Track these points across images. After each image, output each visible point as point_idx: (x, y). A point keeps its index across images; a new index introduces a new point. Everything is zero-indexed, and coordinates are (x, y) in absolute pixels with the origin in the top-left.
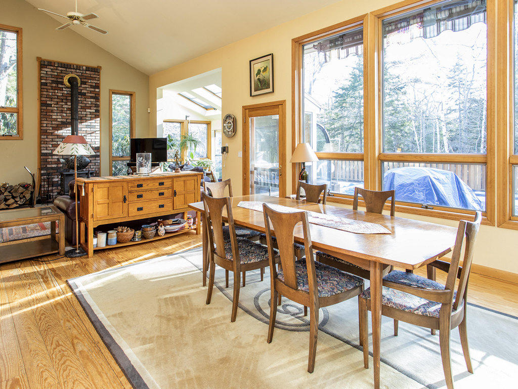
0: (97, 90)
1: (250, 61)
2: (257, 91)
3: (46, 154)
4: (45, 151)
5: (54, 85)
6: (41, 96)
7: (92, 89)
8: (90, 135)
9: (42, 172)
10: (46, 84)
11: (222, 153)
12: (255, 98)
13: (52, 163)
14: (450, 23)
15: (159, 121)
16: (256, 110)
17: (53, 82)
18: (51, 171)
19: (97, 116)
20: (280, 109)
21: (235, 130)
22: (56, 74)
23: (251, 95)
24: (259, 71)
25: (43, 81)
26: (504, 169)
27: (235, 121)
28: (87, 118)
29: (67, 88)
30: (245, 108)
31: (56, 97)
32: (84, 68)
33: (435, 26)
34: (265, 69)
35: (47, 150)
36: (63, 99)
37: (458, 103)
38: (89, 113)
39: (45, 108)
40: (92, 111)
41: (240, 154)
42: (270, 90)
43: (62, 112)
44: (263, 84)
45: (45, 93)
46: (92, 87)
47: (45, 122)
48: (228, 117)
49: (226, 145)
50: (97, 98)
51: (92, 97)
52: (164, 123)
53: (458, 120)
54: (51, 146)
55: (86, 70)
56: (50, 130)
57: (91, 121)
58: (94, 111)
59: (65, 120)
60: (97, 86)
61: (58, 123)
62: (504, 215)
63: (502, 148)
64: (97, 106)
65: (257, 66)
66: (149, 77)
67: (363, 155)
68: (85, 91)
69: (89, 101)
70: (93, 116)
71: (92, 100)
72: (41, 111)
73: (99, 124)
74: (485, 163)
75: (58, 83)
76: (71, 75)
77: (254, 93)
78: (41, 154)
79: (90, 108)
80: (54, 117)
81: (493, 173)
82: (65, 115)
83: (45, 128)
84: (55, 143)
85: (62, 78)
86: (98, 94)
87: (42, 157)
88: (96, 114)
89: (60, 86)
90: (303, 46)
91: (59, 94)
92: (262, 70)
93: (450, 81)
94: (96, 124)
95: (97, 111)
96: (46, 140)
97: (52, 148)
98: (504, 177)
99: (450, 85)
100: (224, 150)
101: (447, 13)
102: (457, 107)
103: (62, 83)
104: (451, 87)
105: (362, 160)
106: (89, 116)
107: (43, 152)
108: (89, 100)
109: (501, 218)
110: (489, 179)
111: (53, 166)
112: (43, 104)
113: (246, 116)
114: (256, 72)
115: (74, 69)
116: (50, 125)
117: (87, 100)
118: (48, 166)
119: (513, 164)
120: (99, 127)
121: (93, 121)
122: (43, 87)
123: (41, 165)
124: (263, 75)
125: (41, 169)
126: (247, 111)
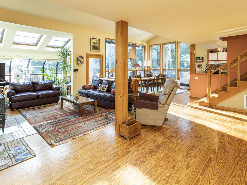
27: (84, 59)
34: (96, 43)
42: (99, 50)
48: (80, 57)
49: (77, 68)
77: (92, 50)
92: (95, 43)
114: (93, 43)
126: (88, 56)
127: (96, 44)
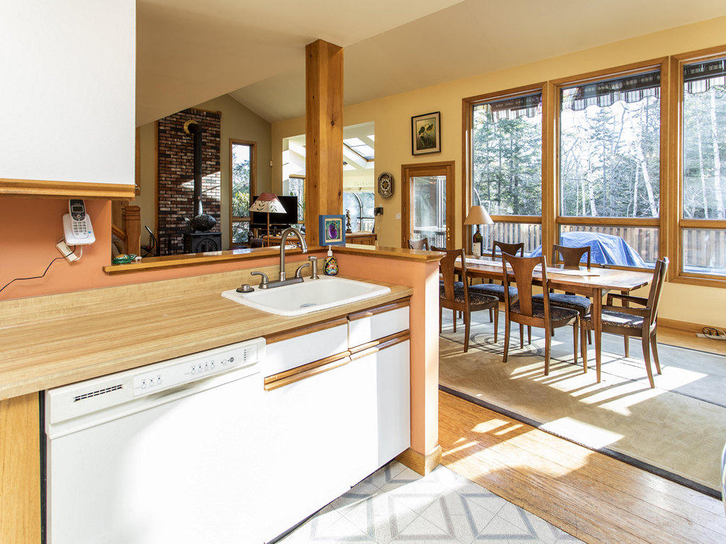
0: (218, 139)
1: (412, 118)
2: (420, 149)
3: (165, 212)
4: (164, 209)
5: (173, 133)
6: (159, 145)
7: (213, 138)
8: (210, 191)
9: (161, 232)
10: (164, 131)
11: (376, 215)
12: (417, 157)
13: (171, 223)
14: (623, 94)
15: (285, 177)
16: (418, 170)
17: (172, 129)
18: (170, 232)
19: (218, 170)
20: (448, 170)
21: (392, 190)
22: (175, 119)
23: (413, 154)
24: (423, 129)
25: (162, 128)
26: (675, 231)
27: (392, 180)
28: (207, 172)
29: (187, 135)
30: (404, 168)
31: (175, 146)
32: (205, 113)
33: (609, 96)
34: (430, 128)
35: (166, 207)
36: (183, 149)
37: (602, 158)
38: (209, 166)
39: (163, 159)
40: (212, 163)
41: (399, 216)
42: (437, 149)
43: (181, 163)
44: (426, 142)
45: (163, 141)
46: (212, 135)
47: (164, 175)
48: (384, 176)
49: (381, 206)
50: (217, 148)
51: (212, 148)
52: (290, 180)
53: (602, 181)
54: (170, 203)
55: (207, 116)
56: (168, 184)
57: (211, 175)
58: (215, 163)
59: (184, 174)
60: (218, 135)
61: (177, 176)
62: (675, 272)
63: (673, 213)
64: (218, 158)
65: (420, 124)
66: (271, 124)
67: (541, 218)
68: (205, 141)
69: (210, 152)
70: (214, 169)
71: (213, 151)
72: (159, 163)
73: (220, 179)
74: (658, 226)
75: (177, 130)
76: (191, 122)
77: (416, 152)
78: (159, 212)
79: (210, 160)
80: (173, 170)
81: (665, 235)
82: (184, 167)
83: (164, 182)
84: (174, 199)
85: (182, 124)
86: (219, 143)
87: (160, 216)
88: (216, 168)
89: (179, 134)
90: (473, 106)
91: (179, 144)
92: (426, 128)
93: (593, 131)
94: (217, 179)
95: (218, 163)
96: (165, 196)
97: (171, 206)
98: (675, 238)
99: (592, 138)
100: (379, 211)
101: (621, 85)
102: (601, 164)
103: (182, 130)
104: (594, 139)
105: (540, 223)
106: (209, 169)
107: (162, 209)
108: (210, 150)
109: (672, 274)
110: (662, 240)
111: (173, 226)
112: (161, 154)
113: (405, 176)
114: (419, 130)
115: (194, 114)
116: (168, 179)
117: (207, 150)
118: (167, 226)
119: (682, 227)
120: (219, 182)
121: (214, 175)
122: (161, 134)
123: (159, 224)
124: (427, 133)
125: (159, 229)
126: (407, 170)
127: (429, 132)
